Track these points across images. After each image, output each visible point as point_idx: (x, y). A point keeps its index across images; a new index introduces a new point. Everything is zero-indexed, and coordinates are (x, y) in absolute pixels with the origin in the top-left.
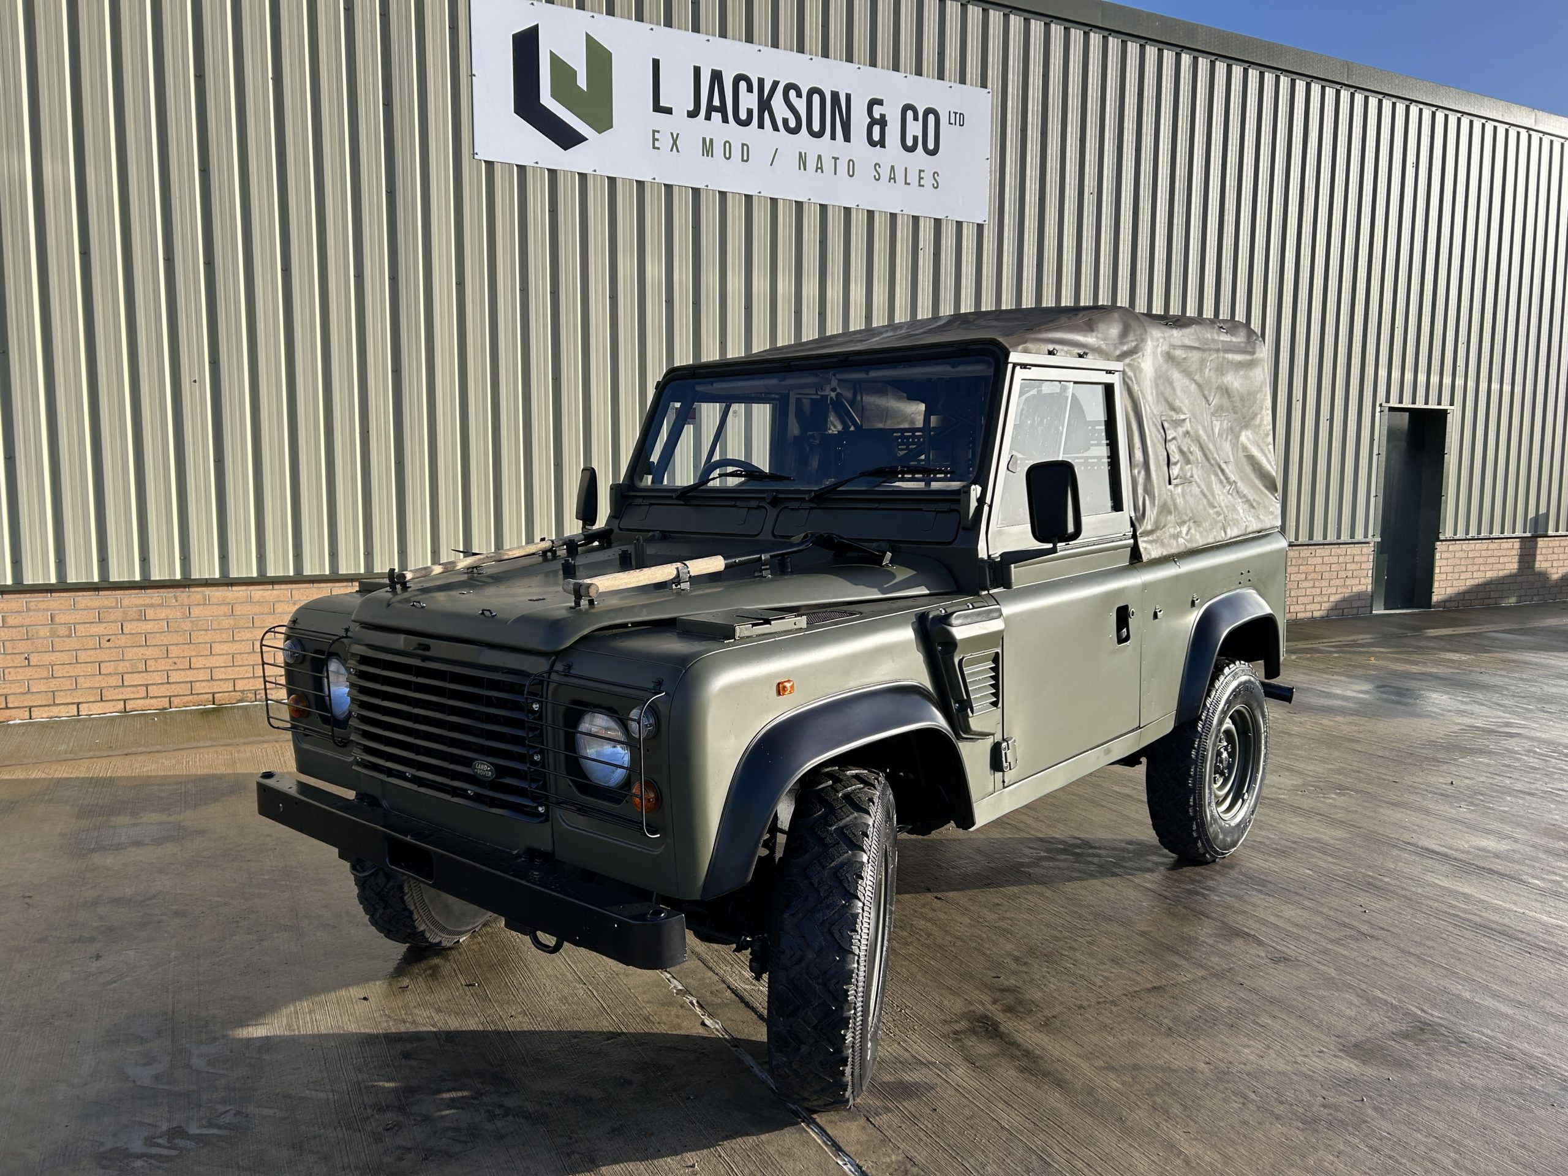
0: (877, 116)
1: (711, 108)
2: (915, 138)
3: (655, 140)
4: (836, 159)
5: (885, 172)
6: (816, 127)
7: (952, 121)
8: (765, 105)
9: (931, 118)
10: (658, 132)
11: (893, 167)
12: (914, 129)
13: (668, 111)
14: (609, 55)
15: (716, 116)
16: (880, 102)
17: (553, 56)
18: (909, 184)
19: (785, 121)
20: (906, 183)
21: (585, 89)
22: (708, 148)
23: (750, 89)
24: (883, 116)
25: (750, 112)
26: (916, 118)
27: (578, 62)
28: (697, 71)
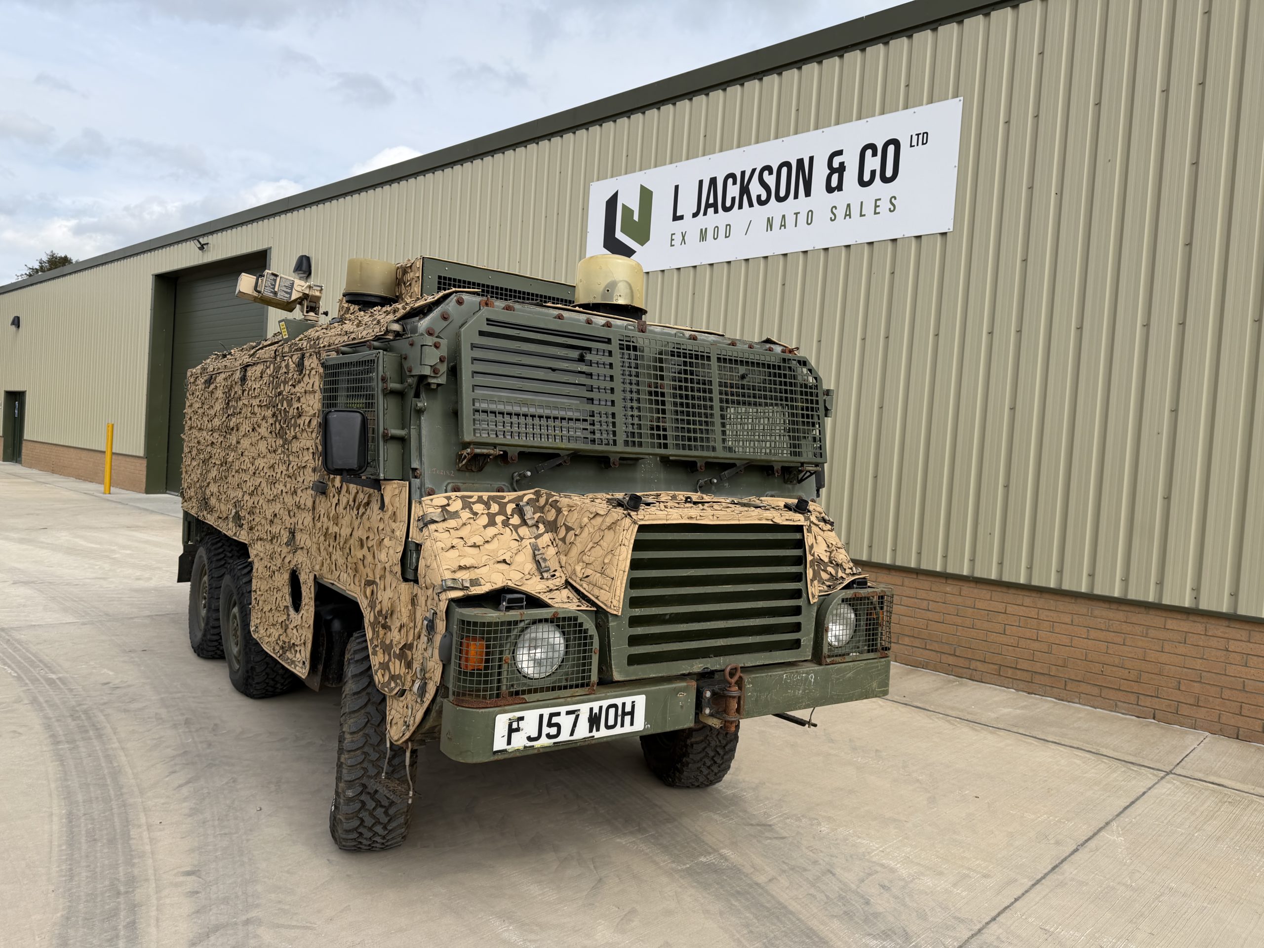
0: (836, 165)
1: (708, 206)
2: (873, 173)
3: (672, 240)
4: (797, 214)
5: (840, 212)
6: (782, 193)
7: (914, 143)
8: (745, 190)
9: (891, 149)
10: (674, 234)
11: (849, 205)
12: (873, 163)
13: (681, 218)
14: (651, 193)
15: (711, 211)
16: (840, 153)
18: (864, 215)
19: (759, 197)
20: (861, 215)
21: (637, 220)
22: (703, 235)
23: (735, 183)
24: (842, 164)
25: (733, 199)
26: (874, 154)
27: (635, 206)
28: (701, 182)
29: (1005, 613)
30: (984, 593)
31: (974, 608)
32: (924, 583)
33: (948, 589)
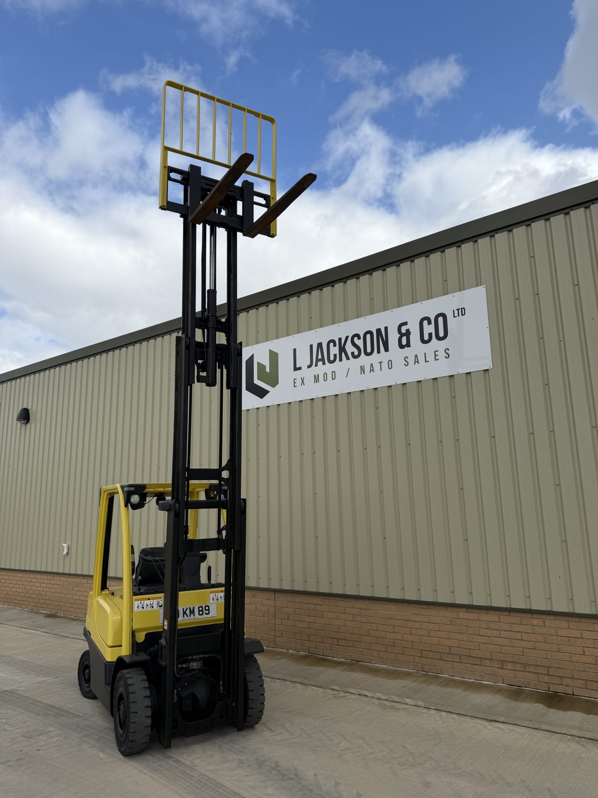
0: (404, 332)
1: (318, 360)
2: (430, 334)
3: (295, 383)
4: (381, 362)
5: (411, 360)
6: (369, 350)
7: (456, 315)
8: (342, 350)
9: (441, 319)
10: (296, 379)
11: (416, 356)
12: (429, 329)
13: (300, 368)
14: (277, 354)
15: (320, 363)
16: (406, 324)
17: (258, 363)
18: (428, 361)
19: (353, 353)
21: (269, 372)
22: (316, 379)
23: (335, 345)
24: (408, 331)
25: (335, 355)
26: (429, 323)
27: (266, 363)
28: (311, 346)
29: (582, 638)
30: (562, 623)
31: (557, 636)
32: (516, 619)
33: (535, 622)
